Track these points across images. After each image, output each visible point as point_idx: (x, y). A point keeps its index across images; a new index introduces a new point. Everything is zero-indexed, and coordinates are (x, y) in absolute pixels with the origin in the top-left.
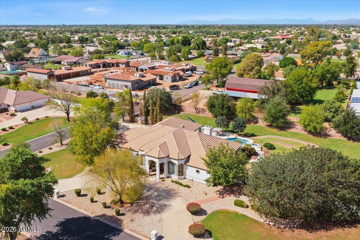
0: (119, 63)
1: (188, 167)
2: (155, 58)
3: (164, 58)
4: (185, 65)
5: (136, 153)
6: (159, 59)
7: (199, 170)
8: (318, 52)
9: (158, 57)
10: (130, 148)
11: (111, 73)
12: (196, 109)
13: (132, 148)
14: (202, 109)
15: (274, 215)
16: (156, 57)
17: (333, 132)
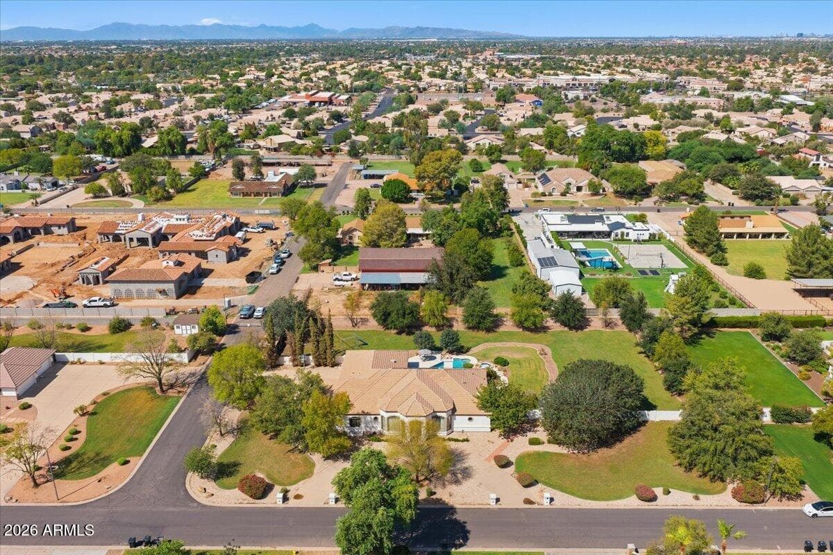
0: (51, 226)
1: (457, 417)
2: (103, 194)
3: (124, 191)
4: (221, 217)
5: (373, 417)
6: (114, 195)
7: (472, 417)
8: (445, 170)
9: (110, 192)
10: (363, 412)
11: (96, 263)
12: (352, 320)
13: (366, 412)
14: (362, 319)
15: (583, 442)
16: (106, 192)
17: (550, 322)
